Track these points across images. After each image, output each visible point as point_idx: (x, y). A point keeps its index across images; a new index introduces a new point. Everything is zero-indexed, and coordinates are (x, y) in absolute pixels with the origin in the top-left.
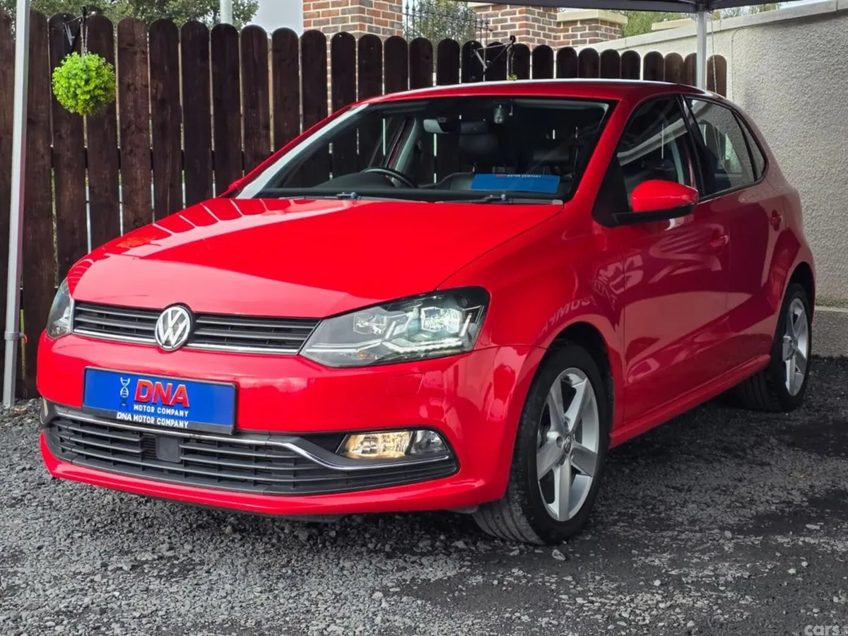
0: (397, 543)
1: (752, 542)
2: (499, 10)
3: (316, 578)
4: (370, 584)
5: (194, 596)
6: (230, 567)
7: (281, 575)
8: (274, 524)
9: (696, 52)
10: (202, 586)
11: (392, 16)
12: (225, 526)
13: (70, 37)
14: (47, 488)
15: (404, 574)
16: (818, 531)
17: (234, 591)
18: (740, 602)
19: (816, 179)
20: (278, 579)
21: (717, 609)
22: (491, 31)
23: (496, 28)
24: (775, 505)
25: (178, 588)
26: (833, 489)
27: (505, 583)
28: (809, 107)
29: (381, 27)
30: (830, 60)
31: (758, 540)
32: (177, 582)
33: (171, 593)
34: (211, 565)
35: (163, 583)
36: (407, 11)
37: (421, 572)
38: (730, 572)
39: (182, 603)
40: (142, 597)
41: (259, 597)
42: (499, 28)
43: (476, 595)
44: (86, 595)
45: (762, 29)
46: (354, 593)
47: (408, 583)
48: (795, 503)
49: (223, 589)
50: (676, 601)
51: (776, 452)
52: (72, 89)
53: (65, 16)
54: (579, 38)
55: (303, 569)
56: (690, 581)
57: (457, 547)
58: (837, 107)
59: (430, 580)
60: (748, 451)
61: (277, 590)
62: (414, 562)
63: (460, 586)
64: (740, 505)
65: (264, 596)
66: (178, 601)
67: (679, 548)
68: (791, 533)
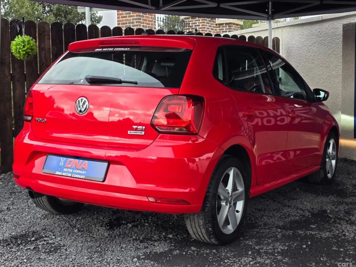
0: (145, 236)
1: (289, 234)
2: (194, 19)
3: (110, 252)
4: (133, 255)
5: (59, 261)
6: (75, 248)
7: (96, 251)
8: (95, 228)
9: (268, 35)
10: (62, 256)
11: (152, 21)
12: (75, 229)
13: (18, 29)
14: (4, 213)
15: (147, 250)
16: (315, 228)
17: (76, 258)
18: (283, 261)
19: (314, 85)
20: (95, 253)
21: (274, 264)
22: (191, 27)
23: (192, 26)
24: (298, 217)
25: (52, 257)
26: (321, 209)
27: (188, 253)
28: (311, 57)
29: (148, 25)
30: (320, 39)
31: (291, 233)
32: (52, 255)
33: (49, 260)
34: (67, 247)
35: (46, 255)
36: (158, 19)
37: (154, 249)
38: (280, 247)
39: (53, 264)
40: (37, 262)
41: (86, 261)
42: (194, 26)
43: (176, 259)
44: (13, 261)
45: (293, 27)
46: (125, 259)
47: (148, 254)
48: (306, 216)
49: (71, 258)
50: (257, 260)
51: (299, 194)
52: (18, 50)
53: (16, 21)
54: (224, 30)
55: (105, 248)
56: (263, 251)
57: (169, 238)
58: (322, 57)
59: (157, 252)
60: (288, 193)
61: (94, 258)
62: (151, 244)
63: (170, 255)
64: (284, 217)
65: (88, 261)
66: (51, 264)
67: (259, 236)
68: (304, 229)
